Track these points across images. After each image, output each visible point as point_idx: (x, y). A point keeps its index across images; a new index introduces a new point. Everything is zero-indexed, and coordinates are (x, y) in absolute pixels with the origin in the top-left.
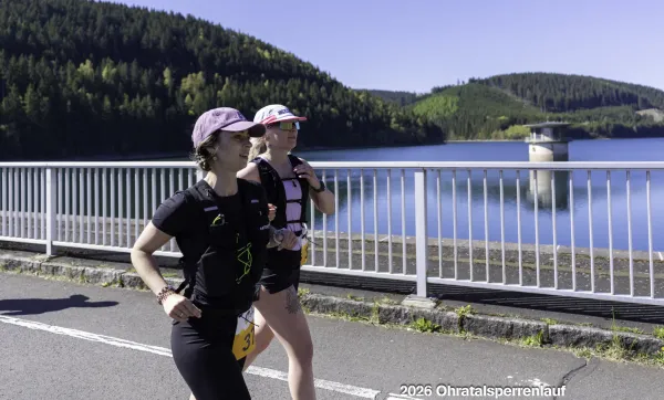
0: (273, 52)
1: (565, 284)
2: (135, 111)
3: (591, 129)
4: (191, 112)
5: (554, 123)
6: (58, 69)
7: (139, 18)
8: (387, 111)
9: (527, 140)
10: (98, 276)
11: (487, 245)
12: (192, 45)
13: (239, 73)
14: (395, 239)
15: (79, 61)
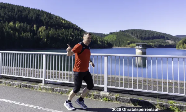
0: (65, 21)
1: (145, 88)
2: (25, 37)
3: (153, 45)
4: (41, 37)
5: (143, 43)
6: (3, 24)
7: (27, 10)
8: (97, 39)
9: (135, 48)
10: (14, 84)
11: (124, 77)
12: (42, 18)
13: (56, 27)
14: (99, 75)
15: (9, 22)
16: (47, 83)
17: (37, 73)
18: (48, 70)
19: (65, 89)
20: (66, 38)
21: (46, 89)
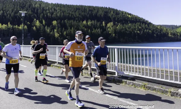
0: (132, 16)
2: (96, 33)
4: (110, 32)
7: (97, 9)
12: (110, 15)
13: (122, 22)
14: (175, 71)
15: (83, 21)
16: (119, 75)
17: (110, 65)
18: (120, 63)
19: (138, 83)
20: (133, 33)
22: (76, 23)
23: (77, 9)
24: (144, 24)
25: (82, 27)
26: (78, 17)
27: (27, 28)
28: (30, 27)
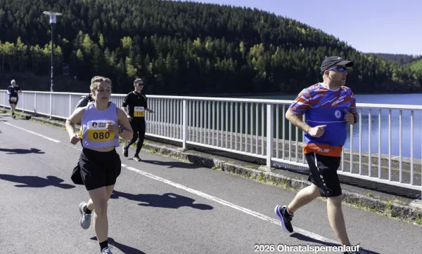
0: (308, 30)
2: (223, 68)
4: (255, 68)
6: (183, 44)
7: (226, 12)
8: (389, 68)
12: (257, 27)
13: (285, 43)
14: (405, 159)
15: (193, 39)
16: (275, 167)
17: (254, 143)
18: (277, 140)
20: (309, 70)
21: (274, 179)
22: (178, 44)
23: (180, 10)
24: (336, 50)
25: (191, 55)
26: (182, 30)
27: (62, 52)
28: (68, 50)
